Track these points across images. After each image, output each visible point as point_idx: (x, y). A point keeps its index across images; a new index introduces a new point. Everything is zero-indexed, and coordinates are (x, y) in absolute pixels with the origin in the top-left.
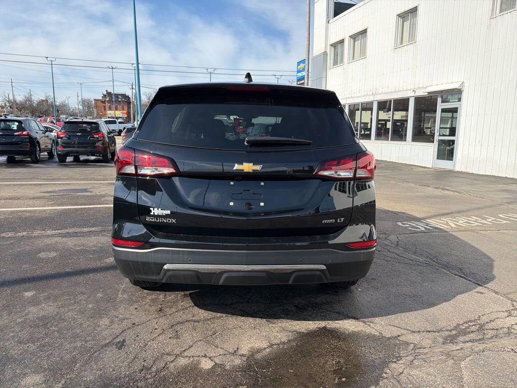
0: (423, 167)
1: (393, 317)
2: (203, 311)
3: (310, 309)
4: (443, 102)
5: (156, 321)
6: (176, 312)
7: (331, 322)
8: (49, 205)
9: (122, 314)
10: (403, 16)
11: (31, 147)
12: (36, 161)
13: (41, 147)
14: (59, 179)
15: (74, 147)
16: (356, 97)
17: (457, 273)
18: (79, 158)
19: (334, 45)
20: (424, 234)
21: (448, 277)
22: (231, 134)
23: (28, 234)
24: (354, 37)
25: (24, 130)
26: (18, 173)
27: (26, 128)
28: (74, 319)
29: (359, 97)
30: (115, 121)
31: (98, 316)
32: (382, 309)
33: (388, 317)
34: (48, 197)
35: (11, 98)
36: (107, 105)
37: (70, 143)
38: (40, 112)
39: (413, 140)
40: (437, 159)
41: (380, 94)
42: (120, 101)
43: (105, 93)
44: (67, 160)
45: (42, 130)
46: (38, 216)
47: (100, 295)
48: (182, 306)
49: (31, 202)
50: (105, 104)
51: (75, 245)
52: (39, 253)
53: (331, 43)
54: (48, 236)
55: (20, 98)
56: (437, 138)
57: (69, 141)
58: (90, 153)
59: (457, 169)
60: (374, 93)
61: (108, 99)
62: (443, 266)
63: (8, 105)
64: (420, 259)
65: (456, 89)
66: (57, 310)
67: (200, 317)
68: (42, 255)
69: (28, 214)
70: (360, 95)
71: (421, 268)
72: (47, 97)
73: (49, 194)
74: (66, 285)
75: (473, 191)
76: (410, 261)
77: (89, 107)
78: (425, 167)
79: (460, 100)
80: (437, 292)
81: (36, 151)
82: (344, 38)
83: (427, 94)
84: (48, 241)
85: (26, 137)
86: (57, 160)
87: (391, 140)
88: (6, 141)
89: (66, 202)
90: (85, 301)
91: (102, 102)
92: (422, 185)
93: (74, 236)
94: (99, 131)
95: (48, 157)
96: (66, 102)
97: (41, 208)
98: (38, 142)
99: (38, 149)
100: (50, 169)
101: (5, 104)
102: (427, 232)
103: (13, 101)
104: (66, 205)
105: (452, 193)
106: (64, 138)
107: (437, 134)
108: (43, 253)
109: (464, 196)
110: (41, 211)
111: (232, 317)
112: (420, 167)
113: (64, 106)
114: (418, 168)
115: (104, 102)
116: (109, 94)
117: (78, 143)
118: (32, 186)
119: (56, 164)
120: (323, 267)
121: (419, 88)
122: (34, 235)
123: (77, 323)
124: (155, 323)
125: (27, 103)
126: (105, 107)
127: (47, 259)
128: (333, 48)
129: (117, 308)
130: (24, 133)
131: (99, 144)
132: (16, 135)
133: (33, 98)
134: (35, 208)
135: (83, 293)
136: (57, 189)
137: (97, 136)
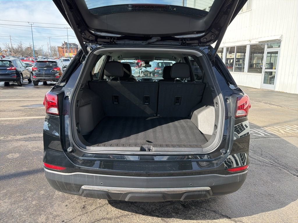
0: (254, 88)
1: (256, 216)
2: (115, 209)
3: (193, 208)
4: (268, 47)
5: (79, 218)
6: (95, 209)
7: (210, 221)
8: (22, 116)
9: (56, 211)
11: (17, 76)
12: (21, 85)
13: (23, 76)
14: (32, 97)
15: (43, 76)
17: (295, 173)
18: (47, 83)
20: (264, 139)
21: (289, 176)
22: (136, 68)
23: (4, 138)
25: (13, 66)
26: (9, 93)
27: (14, 65)
28: (20, 215)
30: (69, 60)
31: (38, 212)
32: (246, 208)
33: (253, 216)
34: (23, 110)
35: (10, 46)
36: (65, 50)
37: (40, 74)
38: (27, 54)
39: (249, 71)
40: (264, 83)
41: (228, 43)
42: (72, 48)
43: (64, 43)
44: (39, 84)
45: (24, 66)
46: (14, 124)
47: (42, 192)
48: (100, 203)
49: (11, 114)
50: (64, 49)
51: (33, 148)
52: (8, 154)
54: (17, 140)
55: (15, 46)
56: (264, 70)
57: (39, 73)
58: (52, 80)
59: (277, 89)
60: (224, 42)
61: (65, 47)
62: (283, 167)
63: (8, 50)
64: (266, 160)
65: (278, 39)
66: (10, 207)
67: (112, 215)
68: (10, 156)
69: (7, 123)
71: (268, 168)
72: (30, 45)
73: (24, 108)
74: (20, 182)
75: (290, 105)
76: (260, 162)
77: (55, 51)
78: (256, 89)
79: (279, 47)
80: (285, 191)
81: (20, 79)
82: (205, 8)
83: (258, 43)
84: (16, 144)
85: (14, 70)
86: (33, 84)
87: (234, 71)
88: (2, 73)
89: (33, 114)
90: (31, 197)
91: (62, 48)
92: (256, 101)
93: (33, 140)
94: (57, 67)
95: (28, 82)
96: (42, 48)
97: (17, 118)
98: (21, 74)
99: (22, 77)
100: (28, 90)
101: (7, 49)
102: (266, 137)
103: (11, 48)
104: (33, 115)
105: (277, 107)
106: (36, 71)
107: (264, 68)
108: (10, 155)
109: (285, 109)
110: (16, 120)
111: (135, 215)
112: (253, 88)
113: (40, 50)
114: (252, 89)
115: (63, 48)
116: (66, 43)
117: (45, 74)
118: (15, 102)
119: (33, 87)
120: (208, 188)
121: (253, 39)
122: (8, 139)
123: (22, 220)
124: (79, 220)
125: (19, 49)
126: (63, 51)
127: (12, 160)
129: (53, 205)
130: (13, 68)
131: (57, 75)
132: (8, 70)
133: (23, 46)
134: (13, 118)
135: (31, 190)
136: (29, 104)
137: (56, 70)
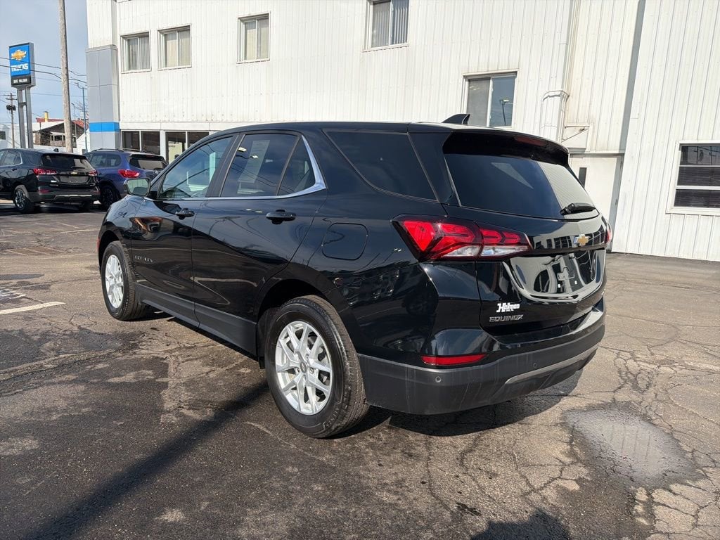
10: (248, 21)
16: (178, 122)
19: (130, 39)
24: (166, 33)
29: (183, 122)
41: (217, 122)
53: (123, 34)
60: (209, 119)
70: (184, 119)
82: (148, 29)
128: (125, 43)
